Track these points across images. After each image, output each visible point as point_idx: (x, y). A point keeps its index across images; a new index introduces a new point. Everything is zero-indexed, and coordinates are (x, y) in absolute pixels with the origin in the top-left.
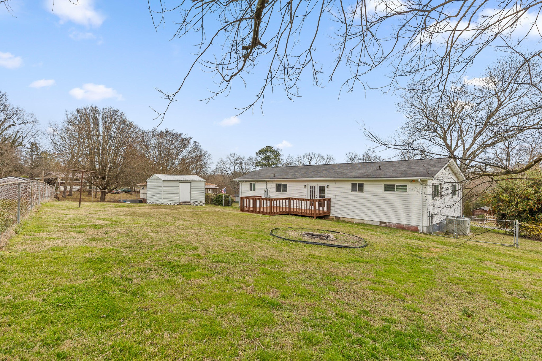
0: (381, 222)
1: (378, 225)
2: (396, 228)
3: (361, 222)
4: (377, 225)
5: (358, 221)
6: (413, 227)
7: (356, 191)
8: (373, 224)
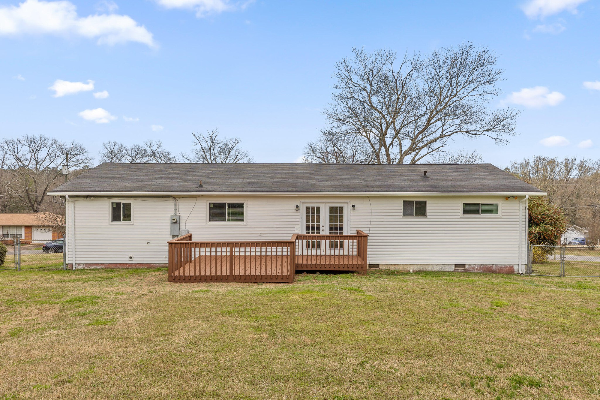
0: (457, 266)
1: (452, 270)
2: (480, 271)
3: (422, 268)
4: (450, 270)
5: (416, 268)
6: (507, 267)
7: (412, 215)
8: (443, 270)
